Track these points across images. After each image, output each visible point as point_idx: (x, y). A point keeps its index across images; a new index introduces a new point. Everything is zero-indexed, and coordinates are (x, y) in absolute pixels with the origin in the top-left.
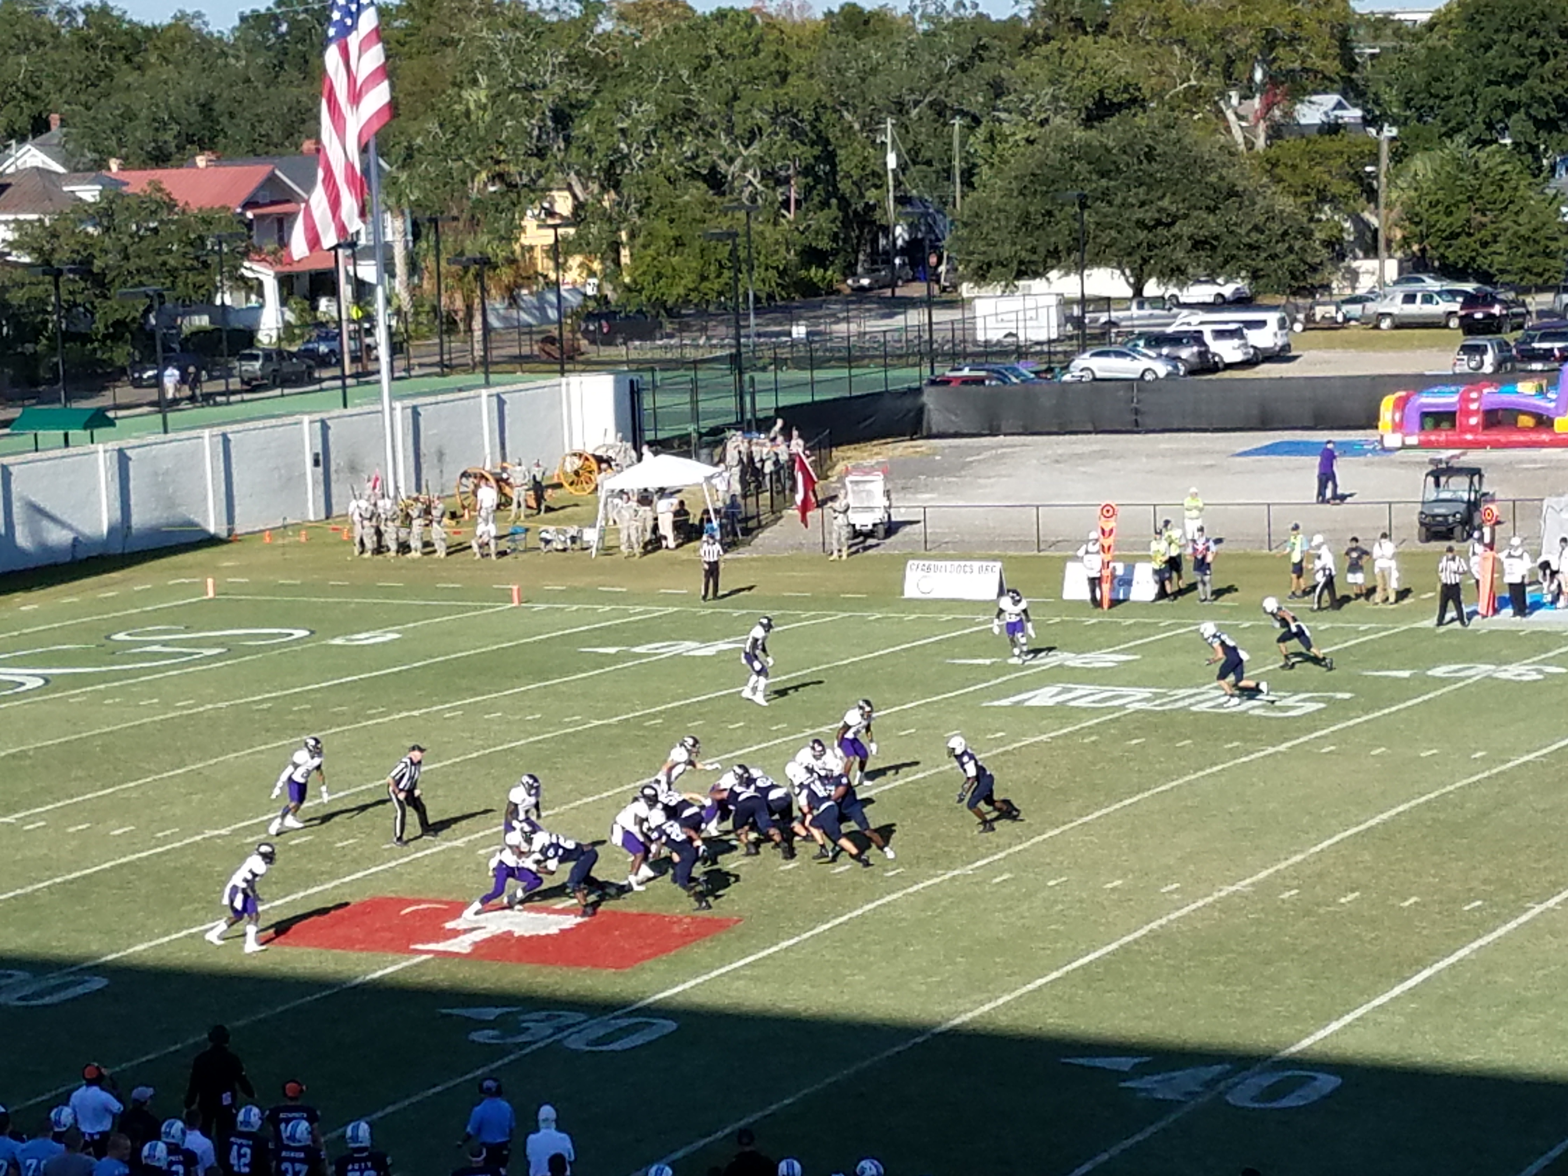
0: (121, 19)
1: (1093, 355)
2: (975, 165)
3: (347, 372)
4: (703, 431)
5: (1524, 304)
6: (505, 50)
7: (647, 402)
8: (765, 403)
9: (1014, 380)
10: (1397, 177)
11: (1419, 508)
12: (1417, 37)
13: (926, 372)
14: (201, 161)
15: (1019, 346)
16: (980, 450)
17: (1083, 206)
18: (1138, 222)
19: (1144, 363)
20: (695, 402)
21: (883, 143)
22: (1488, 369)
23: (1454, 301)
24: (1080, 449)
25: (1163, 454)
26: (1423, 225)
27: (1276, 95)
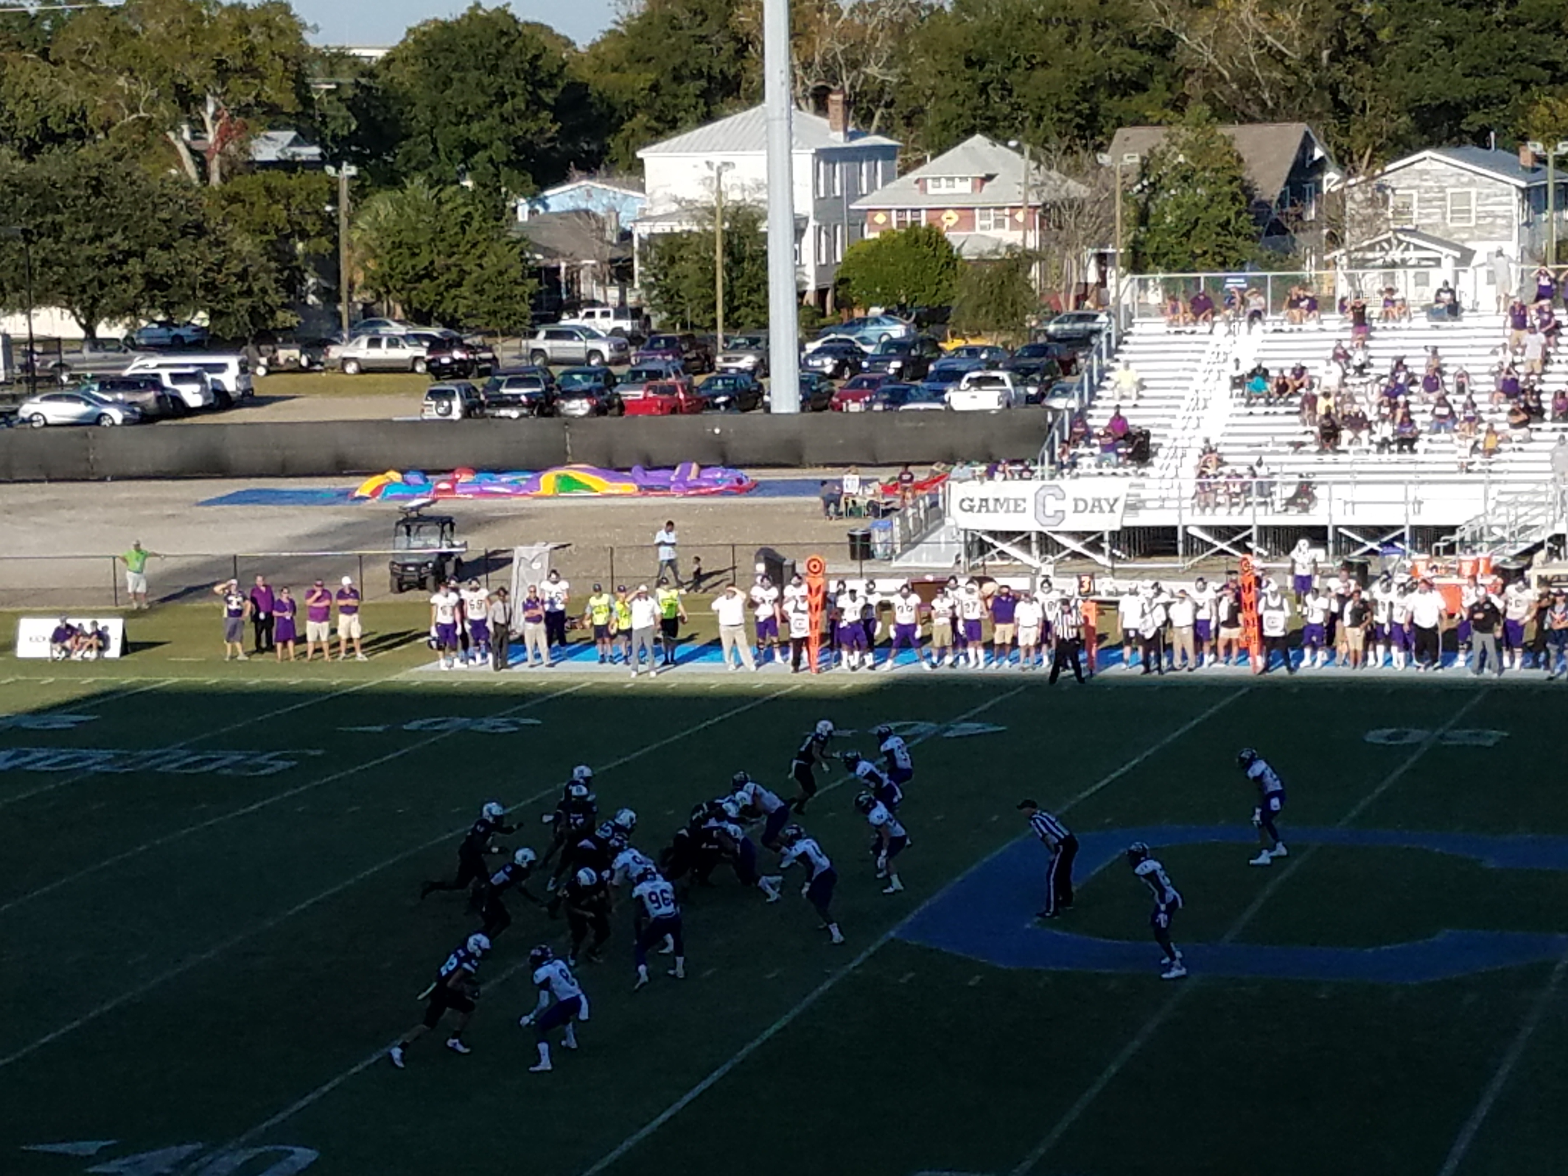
1: (43, 399)
5: (491, 350)
10: (358, 217)
11: (391, 560)
12: (371, 74)
17: (29, 242)
18: (88, 258)
22: (456, 414)
23: (420, 345)
24: (32, 498)
25: (121, 504)
26: (386, 268)
27: (230, 130)
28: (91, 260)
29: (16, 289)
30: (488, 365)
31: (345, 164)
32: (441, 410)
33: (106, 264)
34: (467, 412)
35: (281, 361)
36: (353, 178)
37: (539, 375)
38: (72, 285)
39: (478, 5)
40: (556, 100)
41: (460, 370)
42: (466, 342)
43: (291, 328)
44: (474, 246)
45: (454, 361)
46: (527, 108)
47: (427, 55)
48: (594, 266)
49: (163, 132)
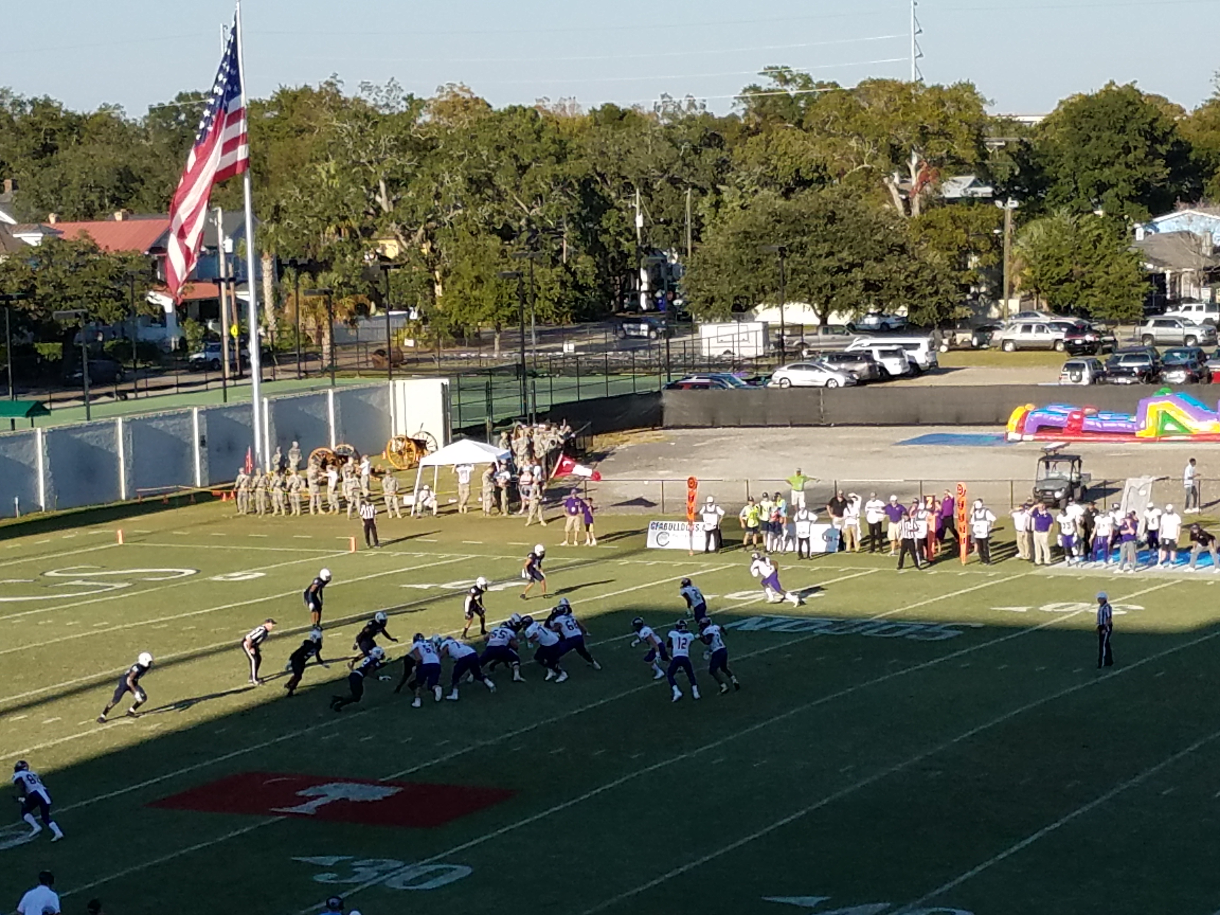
0: (59, 109)
1: (789, 368)
2: (703, 225)
3: (227, 376)
4: (496, 422)
5: (1112, 334)
6: (349, 135)
7: (454, 400)
8: (544, 402)
9: (730, 386)
10: (1018, 238)
11: (1034, 484)
12: (1033, 133)
13: (664, 379)
14: (118, 216)
15: (734, 361)
16: (705, 438)
17: (783, 256)
18: (824, 268)
19: (829, 375)
20: (489, 401)
21: (633, 208)
22: (1085, 381)
23: (1060, 331)
24: (780, 438)
25: (842, 443)
26: (1038, 274)
27: (928, 176)
28: (826, 270)
29: (774, 290)
30: (1110, 346)
31: (1010, 200)
32: (1074, 378)
33: (837, 273)
34: (1094, 380)
35: (959, 341)
36: (1016, 209)
37: (1148, 353)
38: (811, 286)
39: (1112, 83)
40: (1168, 151)
41: (1089, 349)
42: (1094, 328)
43: (966, 318)
44: (1103, 257)
45: (1085, 342)
46: (1146, 156)
47: (1073, 121)
48: (1192, 273)
49: (881, 179)
